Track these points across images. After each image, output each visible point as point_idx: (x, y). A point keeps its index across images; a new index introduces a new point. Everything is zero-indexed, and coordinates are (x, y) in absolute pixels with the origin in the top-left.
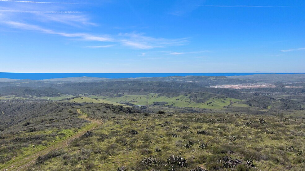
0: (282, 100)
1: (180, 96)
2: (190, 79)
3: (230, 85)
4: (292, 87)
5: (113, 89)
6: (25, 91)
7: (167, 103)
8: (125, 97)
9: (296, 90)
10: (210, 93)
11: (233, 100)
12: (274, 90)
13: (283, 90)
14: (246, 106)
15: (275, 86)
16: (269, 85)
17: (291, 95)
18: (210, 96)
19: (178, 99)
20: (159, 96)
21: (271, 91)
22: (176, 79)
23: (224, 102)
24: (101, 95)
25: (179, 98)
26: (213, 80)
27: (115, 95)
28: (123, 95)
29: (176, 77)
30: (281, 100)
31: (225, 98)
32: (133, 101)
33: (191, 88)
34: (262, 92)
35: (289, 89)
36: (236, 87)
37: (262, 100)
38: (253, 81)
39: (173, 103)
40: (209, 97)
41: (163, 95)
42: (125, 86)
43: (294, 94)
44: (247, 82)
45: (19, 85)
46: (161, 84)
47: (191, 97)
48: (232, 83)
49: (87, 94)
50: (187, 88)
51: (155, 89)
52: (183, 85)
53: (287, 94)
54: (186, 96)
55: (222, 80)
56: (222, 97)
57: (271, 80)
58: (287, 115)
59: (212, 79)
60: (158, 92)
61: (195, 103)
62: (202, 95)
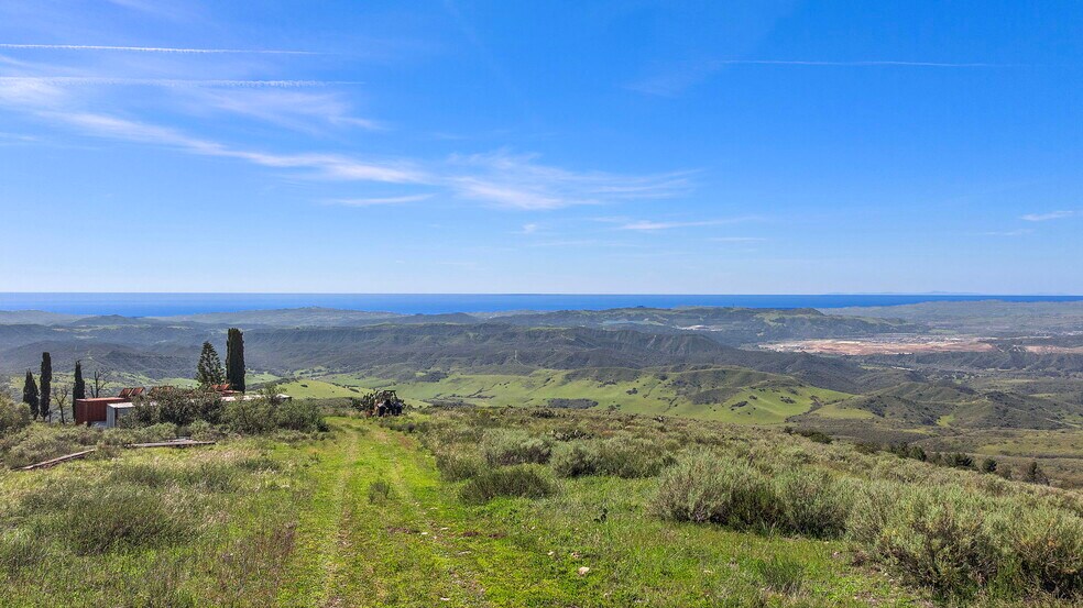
0: (997, 396)
1: (643, 380)
2: (690, 317)
3: (830, 341)
4: (1049, 349)
5: (412, 354)
6: (108, 357)
7: (596, 404)
8: (453, 381)
9: (1061, 359)
10: (747, 370)
11: (824, 394)
12: (982, 361)
13: (1018, 361)
14: (865, 415)
15: (988, 346)
16: (970, 342)
17: (1041, 379)
18: (747, 379)
19: (635, 391)
20: (569, 378)
21: (974, 365)
22: (641, 317)
23: (792, 402)
24: (370, 374)
25: (637, 386)
26: (771, 323)
27: (419, 374)
28: (446, 376)
29: (638, 312)
30: (991, 396)
31: (795, 389)
32: (479, 397)
33: (687, 351)
34: (939, 367)
35: (1038, 356)
36: (850, 347)
37: (929, 396)
38: (915, 327)
39: (614, 405)
40: (742, 384)
41: (584, 375)
42: (457, 341)
43: (1052, 374)
44: (892, 331)
45: (88, 337)
46: (580, 337)
47: (678, 383)
48: (837, 336)
49: (323, 369)
50: (677, 350)
51: (558, 356)
52: (659, 340)
53: (1028, 375)
54: (664, 378)
55: (803, 323)
56: (784, 385)
57: (980, 324)
58: (990, 447)
59: (769, 319)
60: (568, 363)
61: (689, 403)
62: (720, 376)
